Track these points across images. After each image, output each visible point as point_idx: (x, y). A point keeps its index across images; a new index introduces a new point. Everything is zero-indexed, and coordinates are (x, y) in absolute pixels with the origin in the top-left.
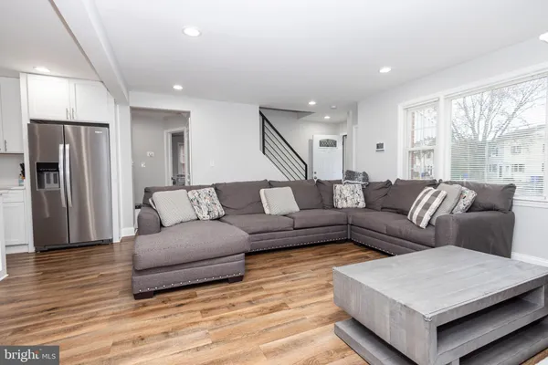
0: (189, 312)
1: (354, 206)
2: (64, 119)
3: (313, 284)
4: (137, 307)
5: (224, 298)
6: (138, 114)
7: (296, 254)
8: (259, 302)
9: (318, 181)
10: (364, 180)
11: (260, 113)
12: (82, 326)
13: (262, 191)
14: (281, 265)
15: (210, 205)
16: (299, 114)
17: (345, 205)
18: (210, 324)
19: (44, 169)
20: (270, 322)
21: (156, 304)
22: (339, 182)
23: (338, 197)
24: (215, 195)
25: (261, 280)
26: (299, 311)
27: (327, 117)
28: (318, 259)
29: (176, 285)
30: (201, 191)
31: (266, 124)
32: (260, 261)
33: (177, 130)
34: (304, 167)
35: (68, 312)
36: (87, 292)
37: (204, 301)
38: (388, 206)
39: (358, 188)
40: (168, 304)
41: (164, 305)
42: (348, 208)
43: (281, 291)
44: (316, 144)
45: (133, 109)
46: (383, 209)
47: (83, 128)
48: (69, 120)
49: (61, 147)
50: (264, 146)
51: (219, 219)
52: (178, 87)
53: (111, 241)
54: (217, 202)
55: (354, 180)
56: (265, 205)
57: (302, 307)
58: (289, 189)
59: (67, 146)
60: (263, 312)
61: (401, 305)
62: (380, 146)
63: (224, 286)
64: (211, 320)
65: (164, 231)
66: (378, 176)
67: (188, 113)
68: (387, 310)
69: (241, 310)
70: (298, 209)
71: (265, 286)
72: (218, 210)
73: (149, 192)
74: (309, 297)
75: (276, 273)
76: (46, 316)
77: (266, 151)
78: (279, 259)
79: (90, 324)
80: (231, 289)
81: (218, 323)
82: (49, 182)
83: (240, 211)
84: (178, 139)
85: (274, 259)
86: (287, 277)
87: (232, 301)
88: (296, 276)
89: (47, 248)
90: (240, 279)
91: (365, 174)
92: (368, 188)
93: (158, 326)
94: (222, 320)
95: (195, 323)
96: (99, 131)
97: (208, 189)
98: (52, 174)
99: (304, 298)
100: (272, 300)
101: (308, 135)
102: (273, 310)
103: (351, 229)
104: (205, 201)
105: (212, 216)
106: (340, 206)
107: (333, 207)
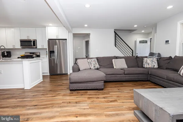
0: (84, 97)
1: (152, 67)
2: (55, 38)
3: (129, 95)
4: (70, 93)
5: (96, 95)
6: (75, 35)
7: (124, 84)
8: (107, 98)
9: (137, 57)
10: (158, 56)
11: (115, 32)
12: (56, 96)
13: (113, 60)
14: (118, 87)
15: (95, 64)
16: (131, 31)
17: (148, 66)
18: (89, 102)
19: (51, 52)
20: (109, 105)
21: (75, 93)
22: (146, 57)
23: (145, 63)
24: (97, 61)
25: (110, 91)
26: (121, 104)
27: (143, 31)
28: (133, 86)
29: (81, 89)
30: (92, 59)
31: (117, 35)
32: (110, 85)
33: (86, 40)
34: (132, 51)
35: (54, 92)
36: (59, 87)
37: (89, 95)
38: (169, 68)
39: (155, 60)
40: (79, 94)
41: (77, 94)
42: (149, 68)
43: (116, 95)
44: (138, 42)
45: (74, 34)
46: (167, 69)
47: (61, 40)
48: (57, 38)
49: (55, 46)
50: (116, 44)
51: (97, 69)
52: (86, 26)
53: (67, 74)
54: (97, 63)
55: (153, 56)
56: (114, 65)
57: (123, 102)
58: (124, 60)
59: (56, 46)
60: (108, 102)
61: (160, 108)
62: (167, 42)
63: (96, 91)
64: (90, 101)
65: (80, 72)
66: (165, 55)
67: (90, 34)
68: (154, 108)
69: (100, 99)
70: (127, 67)
71: (110, 93)
72: (97, 66)
73: (76, 59)
74: (126, 100)
75: (116, 89)
76: (49, 92)
77: (116, 46)
78: (118, 85)
79: (58, 96)
80: (99, 92)
81: (92, 102)
82: (52, 56)
83: (104, 67)
84: (87, 43)
85: (116, 84)
86: (119, 91)
87: (98, 96)
88: (123, 91)
89: (52, 74)
90: (102, 89)
91: (159, 54)
92: (160, 60)
93: (74, 100)
94: (94, 102)
95: (85, 101)
96: (64, 41)
97: (94, 59)
98: (53, 54)
99: (124, 99)
100: (112, 98)
101: (135, 39)
102: (111, 101)
103: (150, 76)
104: (93, 63)
105: (95, 68)
106: (145, 67)
107: (143, 67)
